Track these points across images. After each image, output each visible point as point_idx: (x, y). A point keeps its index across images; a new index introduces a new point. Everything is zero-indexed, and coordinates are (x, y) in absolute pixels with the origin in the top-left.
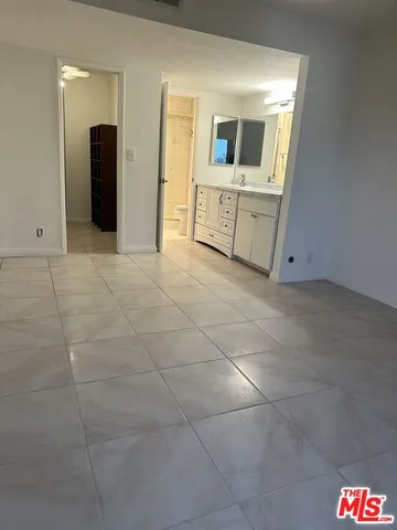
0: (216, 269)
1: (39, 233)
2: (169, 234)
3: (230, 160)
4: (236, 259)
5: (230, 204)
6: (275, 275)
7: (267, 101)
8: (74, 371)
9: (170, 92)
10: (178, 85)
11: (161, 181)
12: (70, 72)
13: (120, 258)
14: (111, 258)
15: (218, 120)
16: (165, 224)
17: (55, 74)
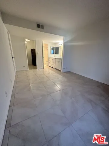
0: (53, 70)
1: (24, 67)
2: (45, 66)
3: (54, 53)
4: (56, 69)
5: (54, 60)
6: (62, 71)
7: (59, 44)
8: (31, 88)
9: (43, 43)
10: (45, 42)
11: (43, 57)
12: (27, 40)
13: (37, 70)
14: (36, 70)
15: (51, 47)
16: (44, 64)
17: (24, 41)
